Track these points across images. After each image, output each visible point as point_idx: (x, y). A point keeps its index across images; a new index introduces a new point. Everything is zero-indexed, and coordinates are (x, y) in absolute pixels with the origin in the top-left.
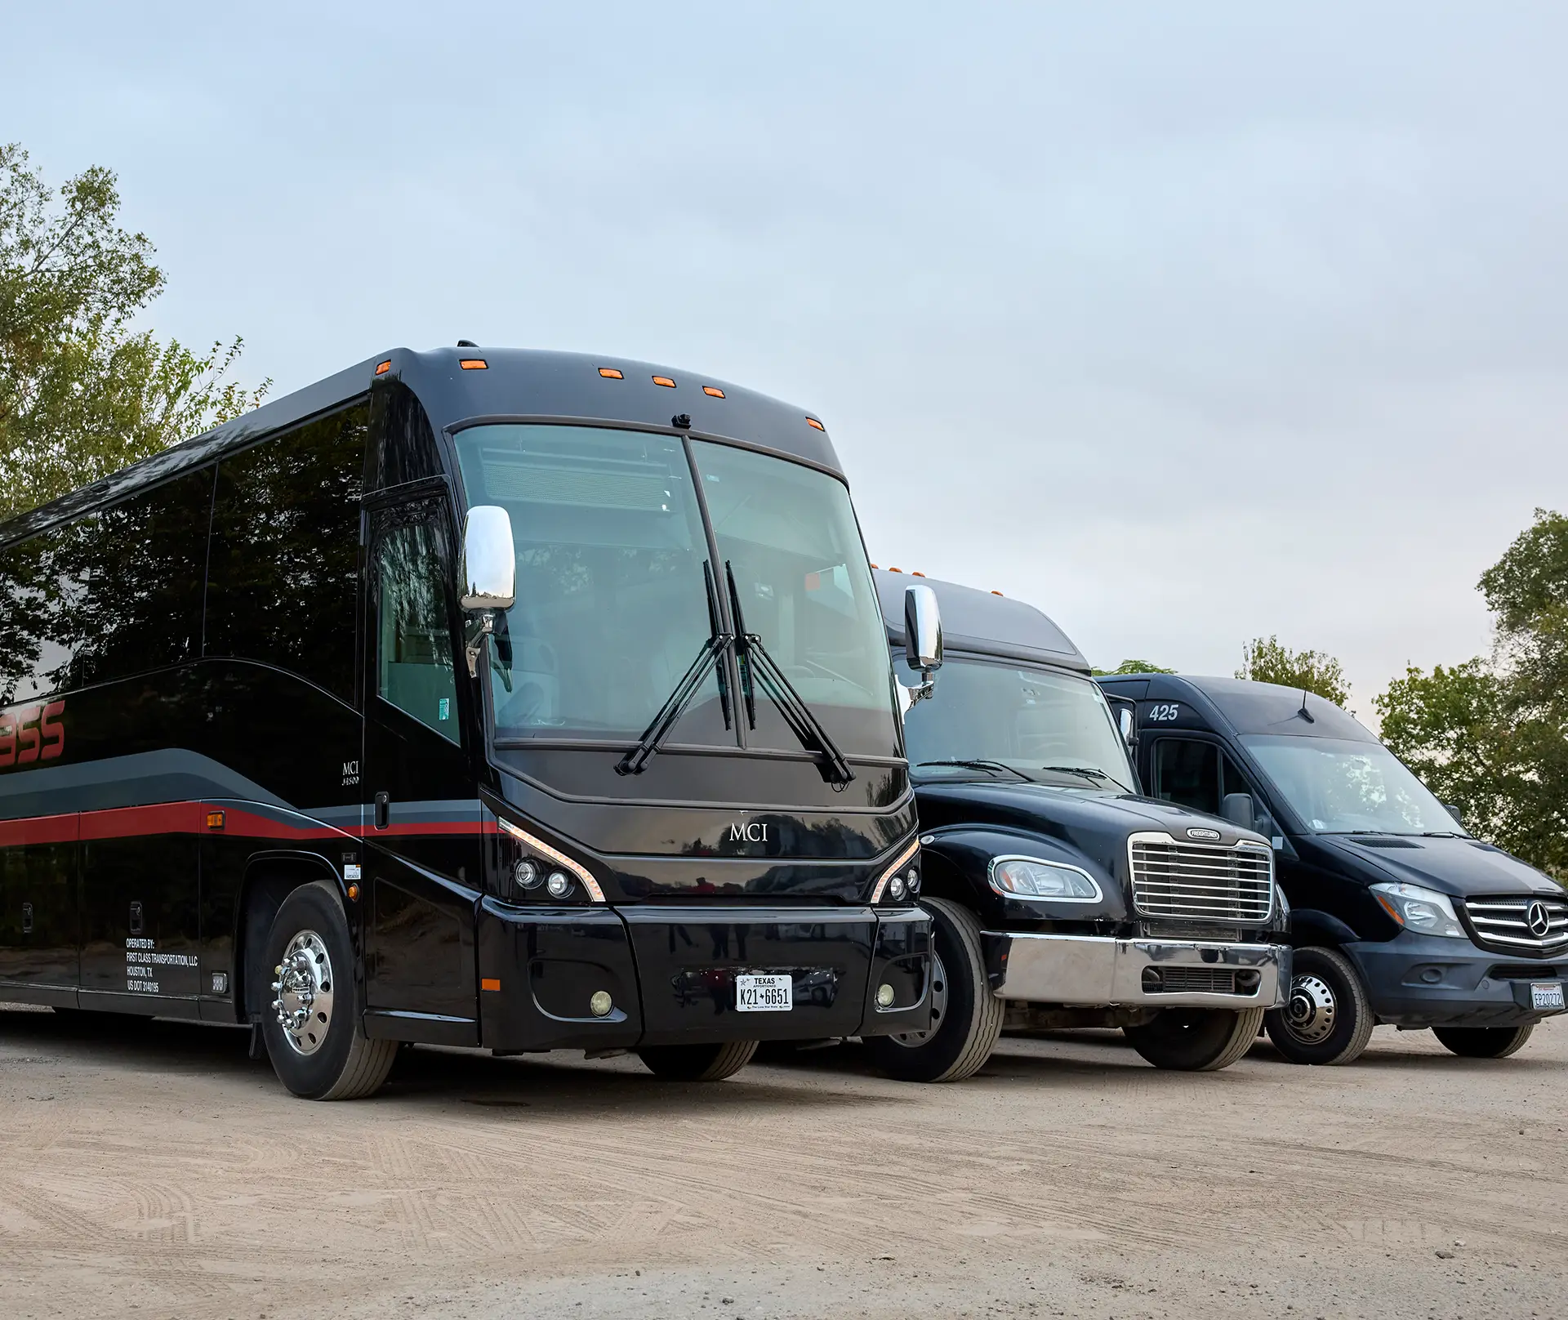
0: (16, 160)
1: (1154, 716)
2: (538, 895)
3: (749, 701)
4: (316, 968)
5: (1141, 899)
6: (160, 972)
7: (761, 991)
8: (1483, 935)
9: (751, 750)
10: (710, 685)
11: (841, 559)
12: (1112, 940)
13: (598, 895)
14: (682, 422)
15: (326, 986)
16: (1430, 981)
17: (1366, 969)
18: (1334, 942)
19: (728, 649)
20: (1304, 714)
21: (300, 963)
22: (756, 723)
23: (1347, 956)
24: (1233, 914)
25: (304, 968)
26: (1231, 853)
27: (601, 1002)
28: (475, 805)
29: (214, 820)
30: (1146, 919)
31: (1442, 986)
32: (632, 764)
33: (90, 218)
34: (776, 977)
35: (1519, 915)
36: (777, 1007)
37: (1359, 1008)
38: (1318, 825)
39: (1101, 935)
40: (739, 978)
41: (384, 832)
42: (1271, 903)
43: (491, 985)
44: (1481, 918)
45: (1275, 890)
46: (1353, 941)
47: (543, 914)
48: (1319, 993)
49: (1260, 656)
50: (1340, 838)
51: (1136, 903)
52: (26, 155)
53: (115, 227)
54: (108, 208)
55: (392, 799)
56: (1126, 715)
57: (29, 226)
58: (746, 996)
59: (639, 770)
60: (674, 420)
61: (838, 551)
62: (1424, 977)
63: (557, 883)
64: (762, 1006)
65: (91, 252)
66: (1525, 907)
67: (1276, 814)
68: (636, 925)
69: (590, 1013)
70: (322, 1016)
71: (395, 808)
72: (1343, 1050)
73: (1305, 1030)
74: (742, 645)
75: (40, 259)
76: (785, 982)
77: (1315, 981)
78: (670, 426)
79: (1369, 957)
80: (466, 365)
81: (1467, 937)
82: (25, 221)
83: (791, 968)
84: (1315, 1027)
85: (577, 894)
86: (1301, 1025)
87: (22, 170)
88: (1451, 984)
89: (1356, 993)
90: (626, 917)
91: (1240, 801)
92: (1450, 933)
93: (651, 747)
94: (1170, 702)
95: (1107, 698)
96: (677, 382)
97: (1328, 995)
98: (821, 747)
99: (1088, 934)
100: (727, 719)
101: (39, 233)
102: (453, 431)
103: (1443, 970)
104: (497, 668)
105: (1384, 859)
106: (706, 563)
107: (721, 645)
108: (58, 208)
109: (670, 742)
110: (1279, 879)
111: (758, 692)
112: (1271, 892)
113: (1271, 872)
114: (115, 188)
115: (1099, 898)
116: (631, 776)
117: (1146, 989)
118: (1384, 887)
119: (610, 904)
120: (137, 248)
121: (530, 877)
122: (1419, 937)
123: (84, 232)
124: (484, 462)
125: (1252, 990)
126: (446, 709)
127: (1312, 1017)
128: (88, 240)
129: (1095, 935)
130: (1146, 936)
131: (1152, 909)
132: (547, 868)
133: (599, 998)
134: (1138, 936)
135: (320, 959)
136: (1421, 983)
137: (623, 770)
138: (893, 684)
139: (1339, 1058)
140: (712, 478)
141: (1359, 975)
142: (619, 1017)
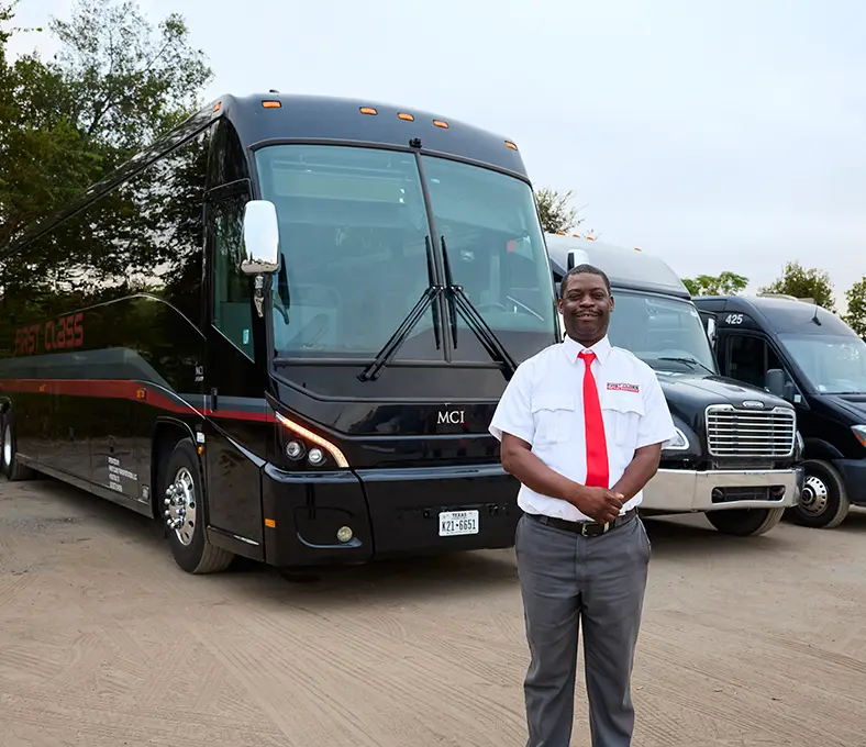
0: (134, 9)
1: (728, 321)
2: (303, 464)
3: (454, 329)
4: (187, 492)
5: (713, 446)
6: (123, 480)
7: (457, 522)
9: (453, 362)
10: (427, 320)
11: (527, 233)
12: (694, 472)
13: (343, 463)
14: (416, 144)
15: (192, 505)
17: (847, 475)
18: (829, 457)
19: (440, 295)
20: (815, 320)
21: (179, 489)
22: (458, 344)
23: (836, 467)
24: (770, 453)
25: (181, 492)
26: (770, 415)
27: (345, 534)
28: (263, 402)
29: (140, 394)
30: (716, 459)
32: (368, 375)
33: (175, 41)
34: (467, 512)
36: (468, 532)
37: (841, 497)
38: (822, 389)
39: (687, 468)
40: (441, 515)
41: (216, 415)
42: (792, 444)
43: (270, 523)
45: (795, 433)
46: (841, 458)
47: (307, 476)
48: (817, 487)
49: (790, 270)
50: (835, 396)
51: (710, 450)
52: (138, 7)
53: (187, 46)
54: (183, 36)
55: (219, 394)
56: (711, 323)
57: (143, 46)
58: (446, 526)
59: (373, 378)
60: (410, 142)
61: (524, 227)
63: (315, 456)
64: (457, 531)
65: (176, 60)
67: (798, 381)
68: (370, 483)
69: (338, 542)
70: (191, 523)
71: (222, 400)
72: (831, 520)
73: (809, 507)
74: (450, 293)
75: (149, 63)
76: (474, 515)
77: (817, 480)
78: (408, 146)
79: (848, 468)
80: (266, 104)
82: (141, 43)
83: (478, 506)
84: (815, 507)
85: (329, 462)
86: (807, 505)
87: (137, 15)
89: (840, 488)
90: (363, 478)
91: (775, 374)
93: (383, 363)
94: (738, 313)
95: (700, 313)
96: (415, 118)
97: (824, 488)
98: (503, 359)
99: (679, 468)
100: (438, 343)
101: (146, 50)
102: (254, 149)
104: (279, 308)
105: (861, 410)
106: (427, 238)
107: (434, 293)
108: (158, 36)
109: (397, 358)
110: (798, 428)
111: (460, 322)
112: (793, 438)
113: (794, 426)
114: (185, 25)
115: (686, 446)
116: (369, 382)
117: (715, 500)
118: (860, 428)
119: (351, 468)
120: (200, 57)
121: (296, 452)
123: (172, 49)
124: (274, 169)
125: (779, 498)
126: (246, 337)
127: (814, 501)
128: (174, 53)
129: (684, 468)
130: (716, 469)
131: (720, 452)
132: (308, 445)
133: (344, 531)
134: (710, 469)
135: (190, 487)
137: (363, 378)
138: (555, 314)
139: (829, 525)
140: (435, 181)
141: (842, 477)
142: (356, 544)
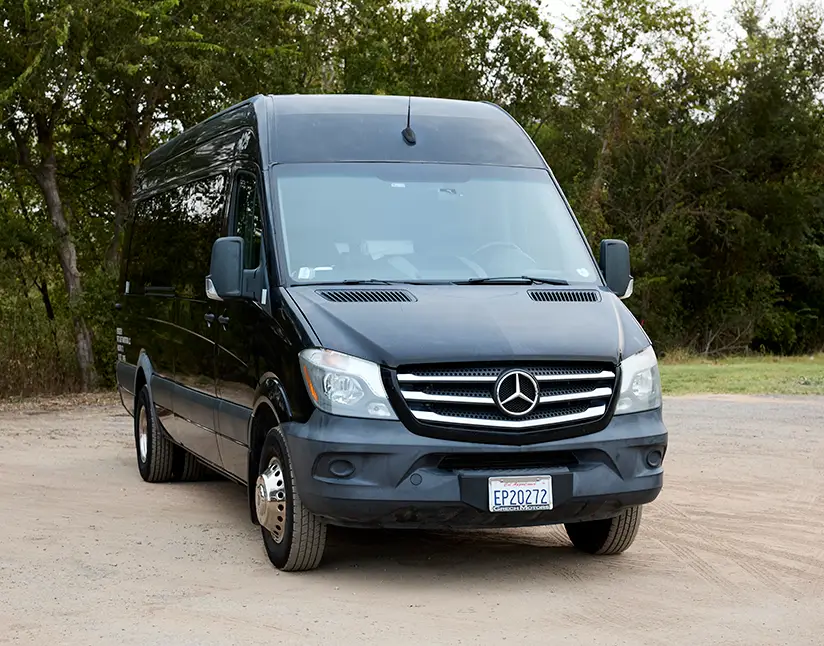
8: (419, 415)
16: (343, 474)
31: (355, 481)
35: (486, 388)
44: (421, 393)
62: (332, 470)
66: (494, 379)
81: (397, 418)
88: (365, 478)
92: (372, 413)
103: (356, 462)
122: (331, 419)
136: (329, 477)
